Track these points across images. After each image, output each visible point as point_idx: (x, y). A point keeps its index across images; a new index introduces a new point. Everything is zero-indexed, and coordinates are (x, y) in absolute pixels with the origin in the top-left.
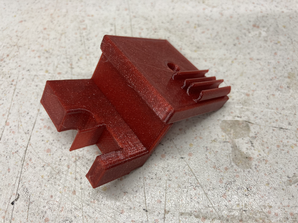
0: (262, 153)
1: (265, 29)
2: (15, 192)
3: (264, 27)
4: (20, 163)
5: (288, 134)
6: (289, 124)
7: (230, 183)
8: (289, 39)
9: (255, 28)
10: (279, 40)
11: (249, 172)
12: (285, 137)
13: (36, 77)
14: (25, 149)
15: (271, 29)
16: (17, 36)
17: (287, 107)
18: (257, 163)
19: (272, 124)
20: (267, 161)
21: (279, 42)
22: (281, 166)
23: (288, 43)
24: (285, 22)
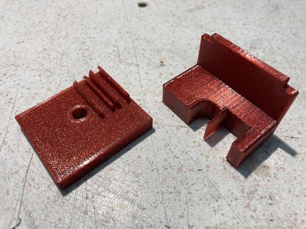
0: (278, 161)
1: (262, 50)
2: (16, 216)
3: (260, 48)
4: (21, 184)
5: (300, 142)
6: (299, 133)
7: (252, 193)
8: (285, 59)
9: (252, 49)
10: (276, 59)
11: (269, 180)
12: (298, 146)
13: (36, 95)
14: (27, 168)
15: (267, 50)
16: (15, 56)
17: (294, 118)
18: (275, 171)
19: (283, 133)
20: (284, 169)
21: (276, 61)
22: (299, 173)
23: (284, 62)
24: (279, 45)
